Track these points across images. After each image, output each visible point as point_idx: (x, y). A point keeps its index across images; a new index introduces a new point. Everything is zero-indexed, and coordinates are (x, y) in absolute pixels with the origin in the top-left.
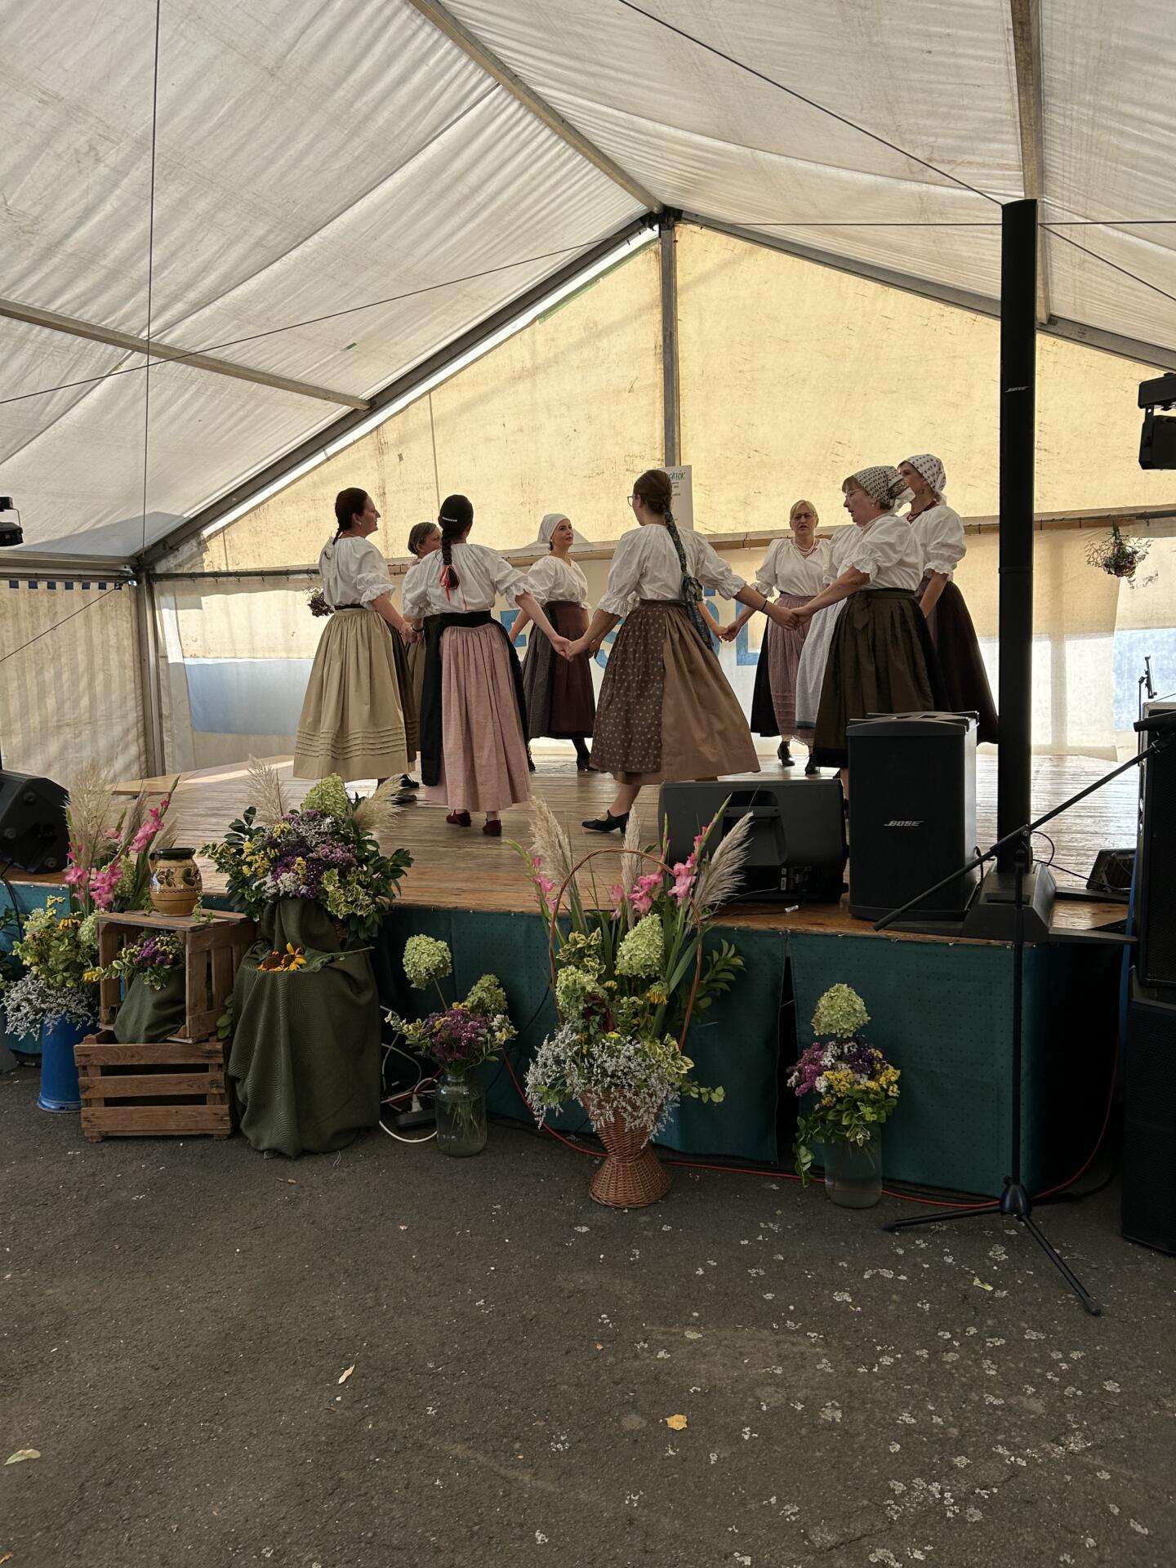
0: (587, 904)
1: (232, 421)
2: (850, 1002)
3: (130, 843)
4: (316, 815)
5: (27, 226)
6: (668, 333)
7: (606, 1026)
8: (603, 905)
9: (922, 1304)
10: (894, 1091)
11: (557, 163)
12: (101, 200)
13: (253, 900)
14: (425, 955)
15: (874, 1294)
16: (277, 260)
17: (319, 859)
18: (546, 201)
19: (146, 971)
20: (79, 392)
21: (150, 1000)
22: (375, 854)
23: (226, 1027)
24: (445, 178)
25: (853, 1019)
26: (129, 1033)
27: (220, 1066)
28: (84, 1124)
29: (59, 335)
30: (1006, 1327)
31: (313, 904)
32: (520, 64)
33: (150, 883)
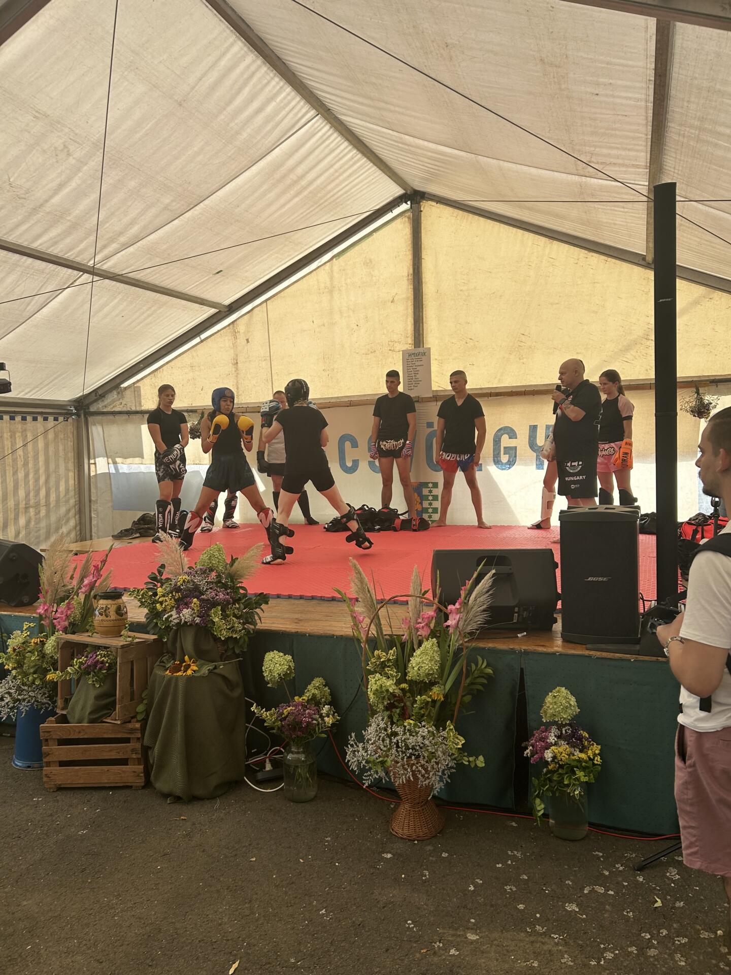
0: (386, 631)
1: (142, 317)
2: (568, 700)
3: (80, 588)
4: (206, 570)
5: (22, 194)
6: (416, 267)
7: (404, 716)
8: (396, 632)
9: (627, 912)
10: (598, 760)
11: (351, 163)
12: (69, 179)
13: (163, 627)
14: (278, 665)
15: (593, 905)
16: (177, 218)
17: (208, 600)
18: (343, 185)
19: (90, 674)
20: (49, 298)
21: (93, 693)
22: (245, 595)
23: (143, 712)
24: (283, 170)
25: (570, 711)
26: (77, 716)
27: (138, 739)
28: (45, 779)
29: (38, 262)
30: (687, 929)
31: (204, 630)
32: (333, 102)
33: (93, 614)
